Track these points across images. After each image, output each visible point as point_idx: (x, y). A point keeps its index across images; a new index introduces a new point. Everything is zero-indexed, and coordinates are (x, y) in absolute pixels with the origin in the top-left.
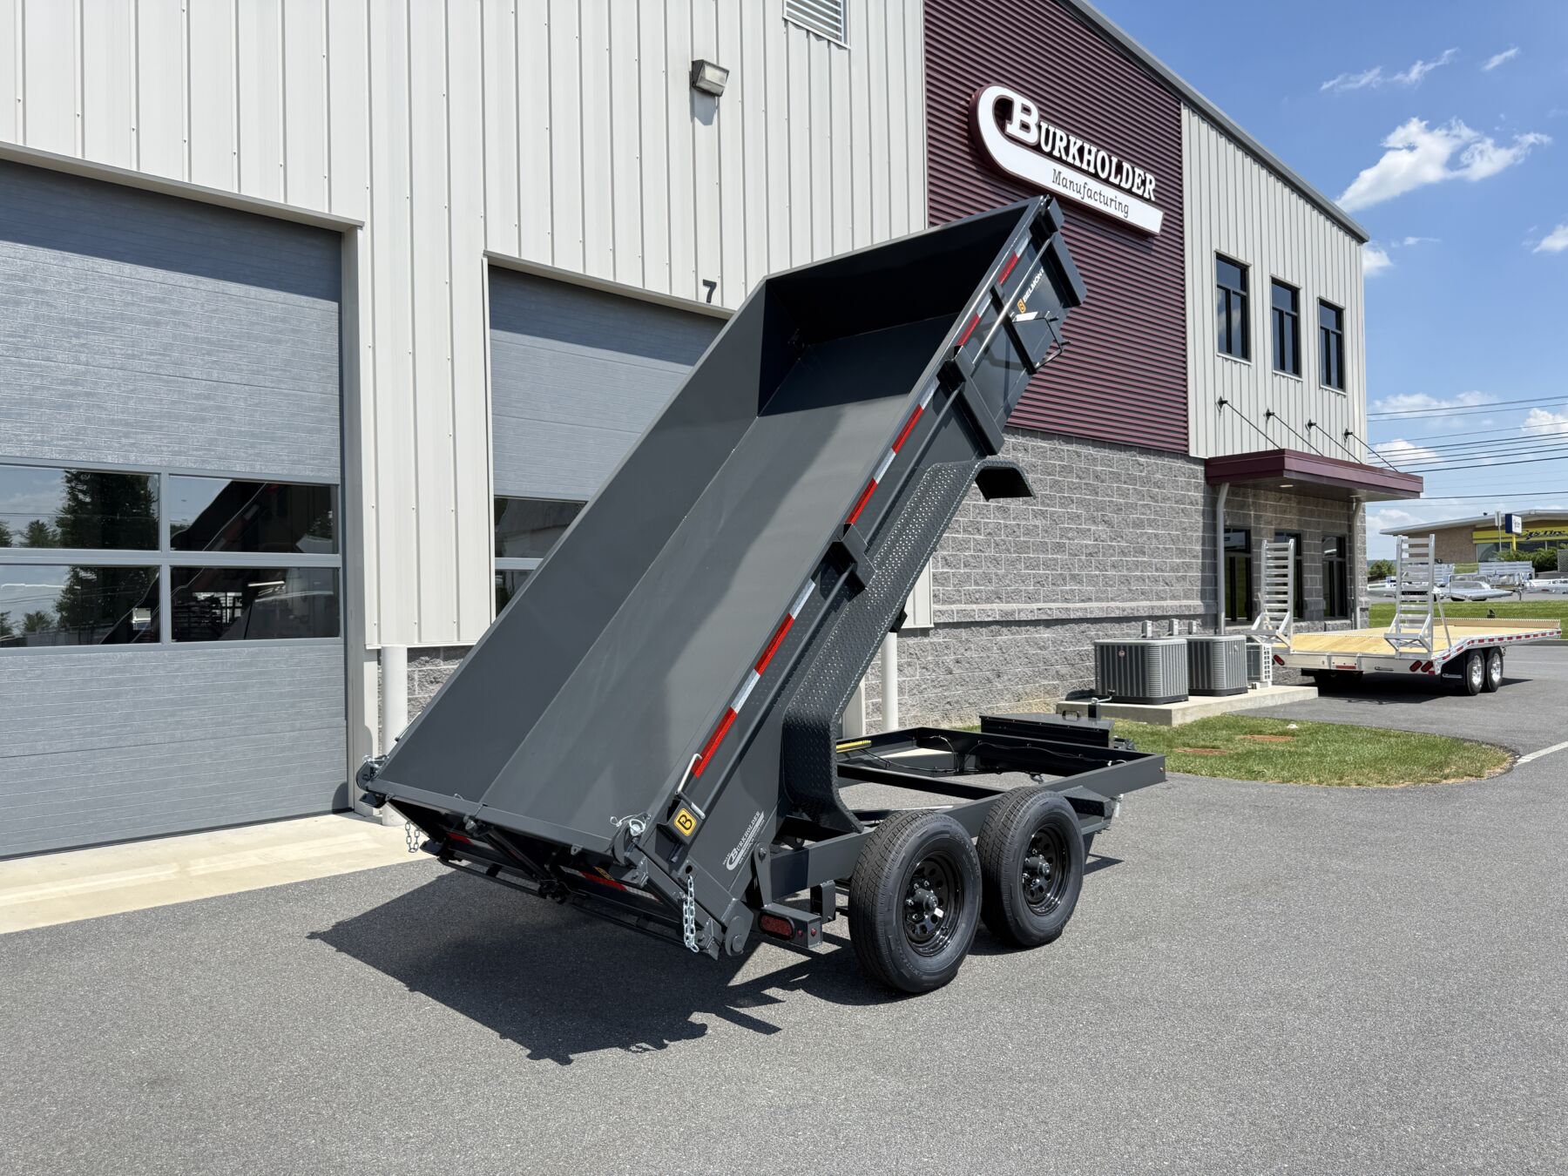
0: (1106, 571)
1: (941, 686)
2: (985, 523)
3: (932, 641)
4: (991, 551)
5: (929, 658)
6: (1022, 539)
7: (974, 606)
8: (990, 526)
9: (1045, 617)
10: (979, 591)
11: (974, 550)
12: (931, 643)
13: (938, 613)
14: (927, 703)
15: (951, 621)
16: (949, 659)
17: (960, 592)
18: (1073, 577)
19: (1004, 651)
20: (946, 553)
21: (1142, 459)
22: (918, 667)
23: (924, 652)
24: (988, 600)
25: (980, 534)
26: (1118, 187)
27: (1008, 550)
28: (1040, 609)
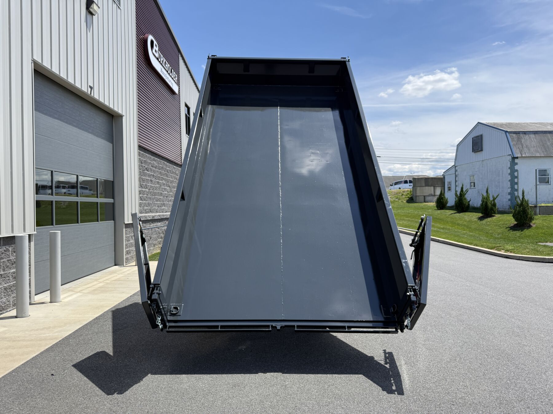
0: (169, 202)
2: (149, 185)
4: (149, 195)
6: (155, 191)
8: (149, 186)
9: (160, 218)
10: (147, 209)
11: (146, 195)
17: (143, 209)
18: (164, 204)
21: (175, 166)
25: (147, 189)
26: (171, 76)
27: (152, 195)
28: (159, 215)
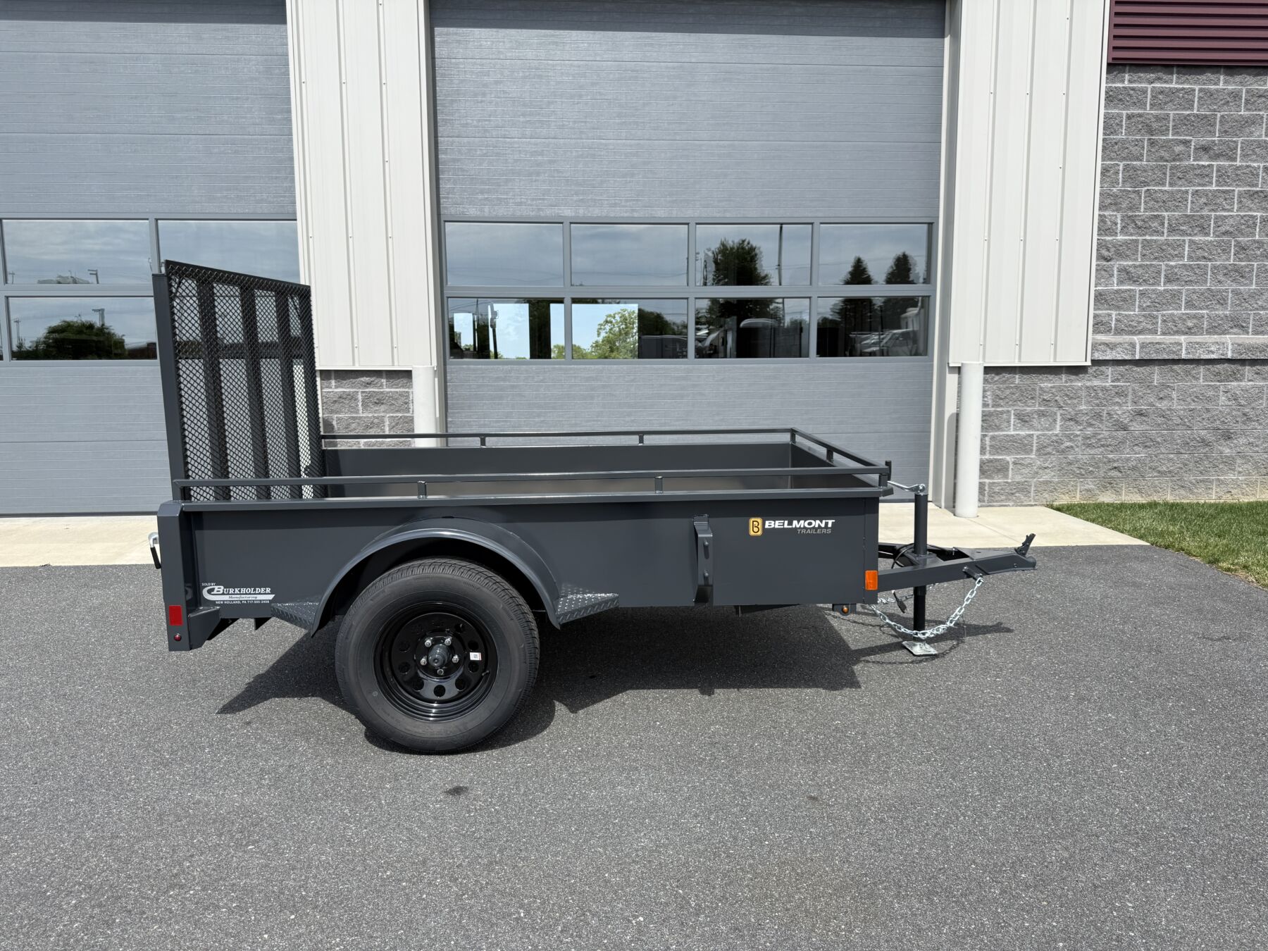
1: (1103, 446)
3: (1088, 384)
4: (1228, 259)
5: (1083, 407)
7: (1182, 339)
10: (1196, 317)
11: (1190, 258)
12: (1087, 387)
13: (1102, 347)
14: (1074, 468)
15: (1127, 358)
16: (1123, 410)
19: (1243, 402)
20: (1130, 263)
22: (1059, 418)
23: (1071, 398)
24: (1213, 330)
25: (1207, 234)
